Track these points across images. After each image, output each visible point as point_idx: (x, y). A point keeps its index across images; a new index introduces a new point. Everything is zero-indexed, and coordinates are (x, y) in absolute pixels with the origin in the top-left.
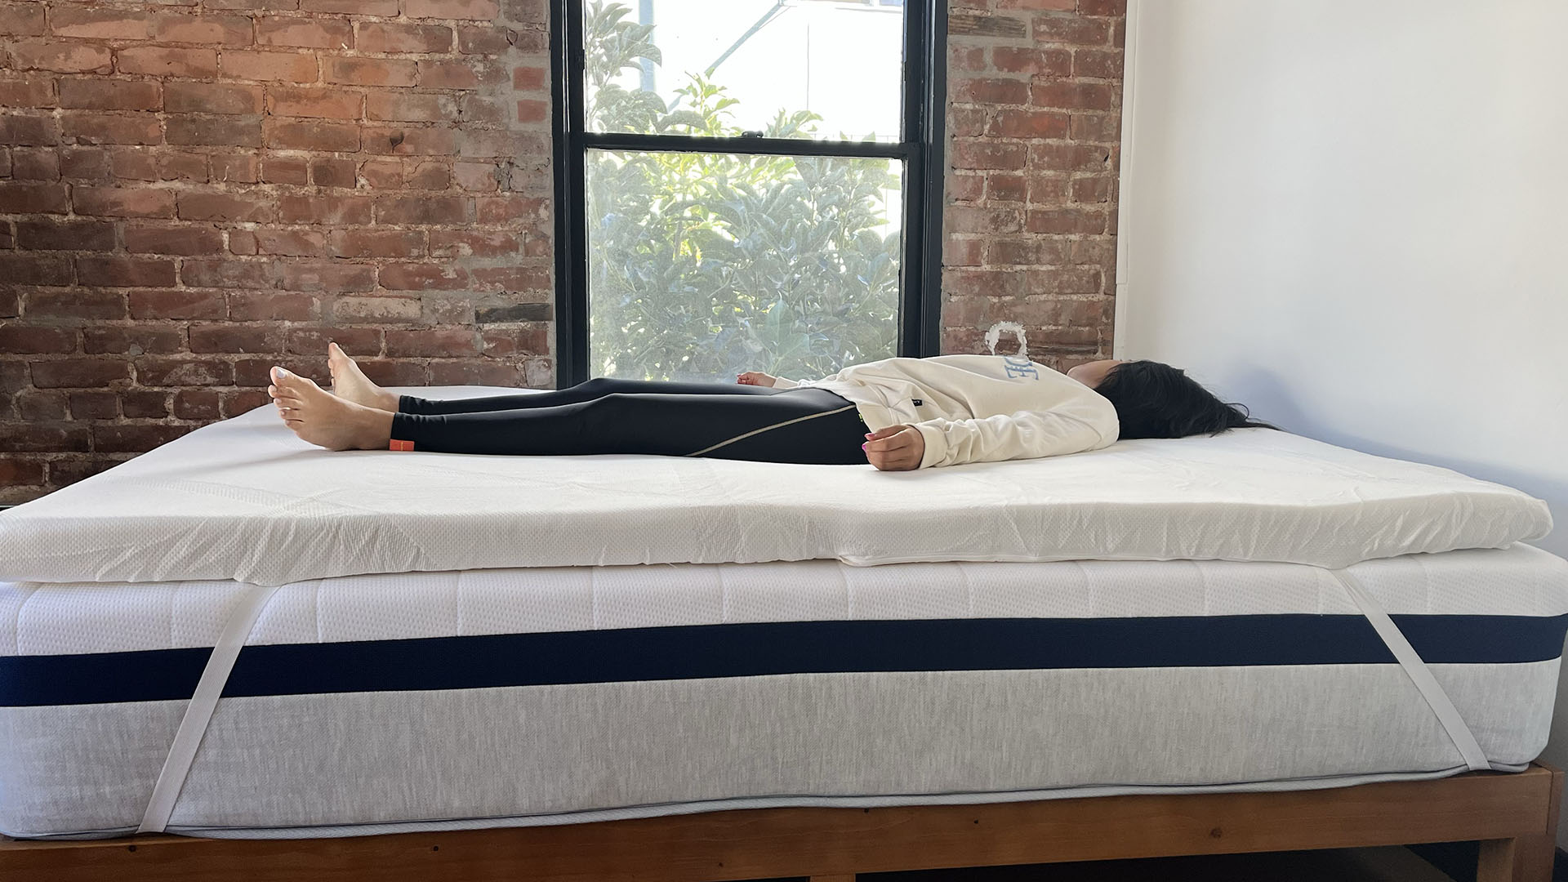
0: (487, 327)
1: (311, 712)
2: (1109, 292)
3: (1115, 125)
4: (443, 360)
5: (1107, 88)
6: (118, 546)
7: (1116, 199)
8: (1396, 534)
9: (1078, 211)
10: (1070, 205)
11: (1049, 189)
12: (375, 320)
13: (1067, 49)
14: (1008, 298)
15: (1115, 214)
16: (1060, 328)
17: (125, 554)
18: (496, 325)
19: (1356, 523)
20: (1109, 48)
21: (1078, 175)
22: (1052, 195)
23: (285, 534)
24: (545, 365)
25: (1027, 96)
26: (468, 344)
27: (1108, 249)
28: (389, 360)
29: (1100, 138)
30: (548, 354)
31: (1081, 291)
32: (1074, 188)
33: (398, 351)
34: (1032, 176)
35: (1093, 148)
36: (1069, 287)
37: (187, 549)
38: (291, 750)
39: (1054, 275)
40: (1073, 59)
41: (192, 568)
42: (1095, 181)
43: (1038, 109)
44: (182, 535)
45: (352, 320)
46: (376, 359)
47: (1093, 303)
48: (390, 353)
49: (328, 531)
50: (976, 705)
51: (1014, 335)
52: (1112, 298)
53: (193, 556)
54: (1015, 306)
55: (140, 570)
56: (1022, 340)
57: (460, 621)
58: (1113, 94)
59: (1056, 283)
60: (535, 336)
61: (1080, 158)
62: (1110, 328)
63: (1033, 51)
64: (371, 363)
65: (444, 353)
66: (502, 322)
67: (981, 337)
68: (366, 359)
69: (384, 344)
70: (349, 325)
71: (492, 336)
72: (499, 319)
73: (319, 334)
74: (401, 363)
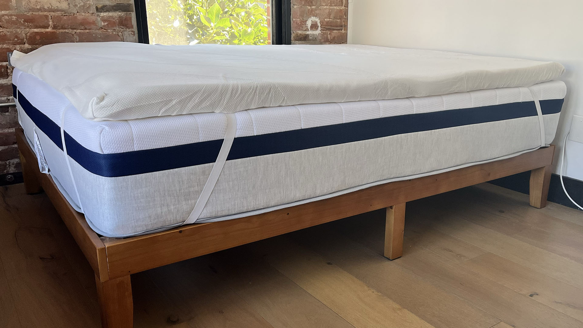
0: (102, 14)
2: (346, 6)
4: (82, 31)
12: (45, 10)
14: (313, 7)
16: (331, 20)
17: (173, 102)
18: (107, 14)
23: (237, 91)
24: (132, 34)
26: (94, 23)
28: (54, 30)
30: (133, 28)
31: (337, 5)
33: (59, 26)
36: (334, 3)
37: (199, 99)
41: (200, 108)
44: (196, 93)
45: (33, 10)
46: (47, 30)
47: (341, 10)
48: (55, 27)
49: (253, 89)
51: (316, 22)
52: (347, 8)
53: (201, 102)
54: (316, 10)
55: (178, 109)
56: (319, 25)
57: (302, 123)
59: (329, 2)
60: (126, 19)
62: (346, 20)
64: (46, 32)
65: (83, 27)
66: (110, 12)
67: (305, 23)
68: (43, 30)
69: (51, 23)
70: (32, 13)
71: (105, 19)
72: (108, 11)
73: (16, 18)
74: (61, 32)
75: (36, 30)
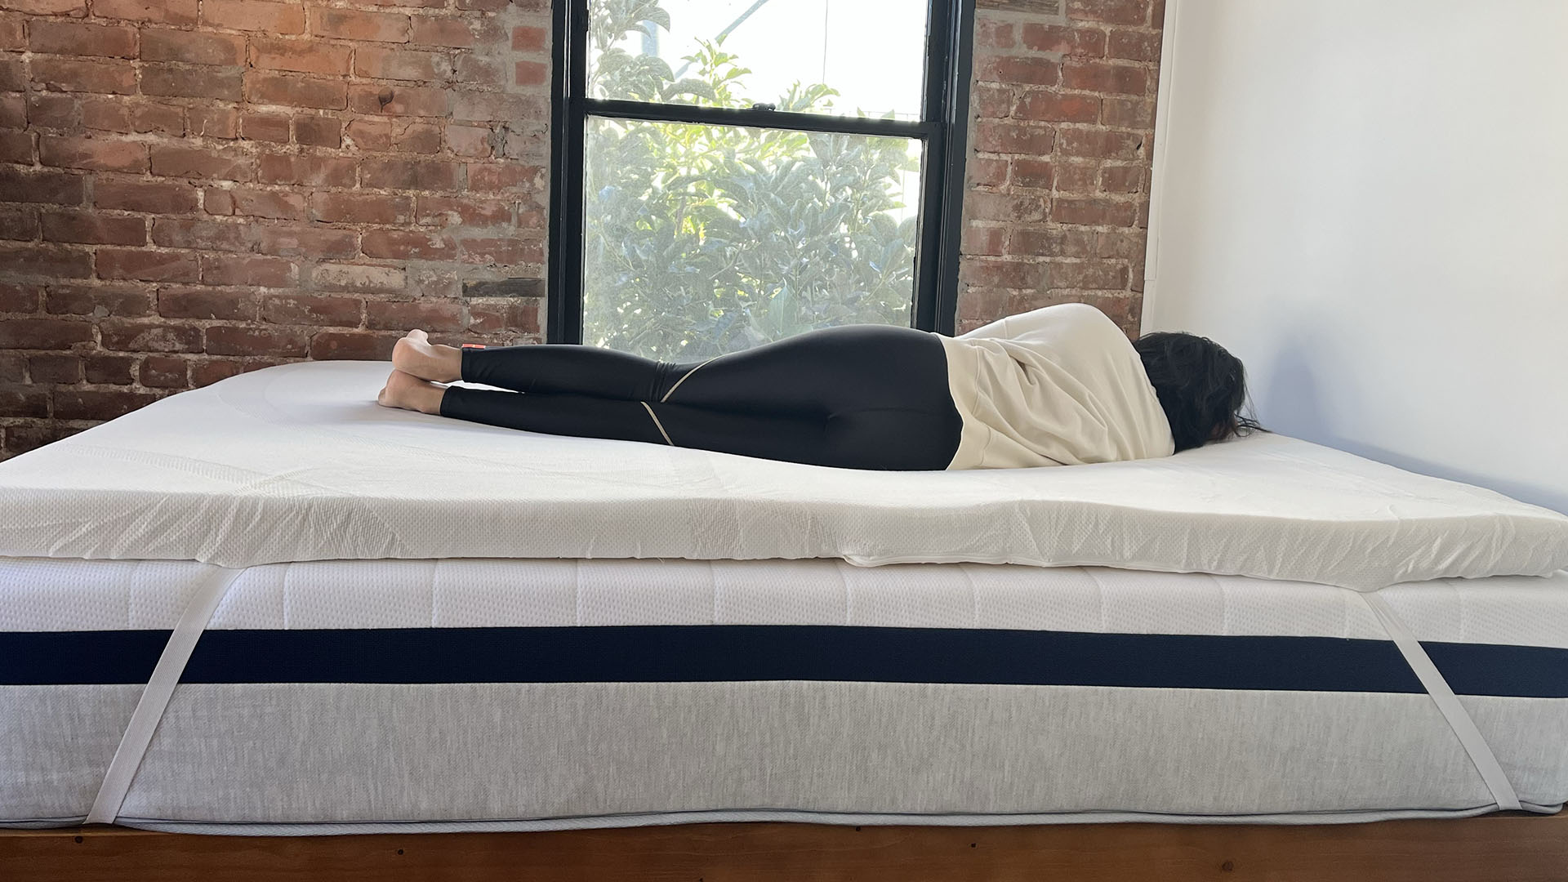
0: (475, 301)
1: (274, 702)
2: (1137, 289)
3: (1150, 111)
5: (1142, 72)
6: (73, 520)
7: (1147, 189)
8: (1433, 556)
9: (1107, 201)
10: (1098, 194)
11: (1077, 177)
12: (356, 290)
13: (1102, 28)
14: (1029, 291)
15: (1145, 207)
17: (81, 529)
18: (485, 299)
19: (1390, 543)
20: (1146, 28)
21: (1108, 163)
22: (1080, 183)
23: (251, 515)
25: (1057, 77)
26: (453, 319)
27: (1137, 243)
28: (369, 332)
29: (1134, 124)
30: (539, 332)
31: (1108, 286)
32: (1103, 177)
33: (379, 323)
34: (1060, 161)
35: (1125, 135)
36: (1095, 281)
37: (147, 526)
38: (251, 742)
39: (1079, 268)
40: (1107, 39)
41: (151, 547)
42: (1126, 170)
43: (1069, 91)
44: (141, 512)
45: (331, 288)
46: (356, 330)
47: (1119, 300)
48: (371, 325)
49: (297, 513)
50: (978, 722)
52: (1140, 295)
53: (153, 534)
54: (1037, 299)
55: (96, 546)
57: (434, 611)
58: (1149, 78)
59: (1081, 277)
60: (525, 312)
61: (1111, 146)
63: (1066, 29)
64: (351, 334)
66: (491, 296)
68: (346, 331)
69: (364, 315)
70: (328, 294)
71: (480, 311)
72: (488, 293)
73: (296, 302)
74: (382, 336)
75: (332, 330)
